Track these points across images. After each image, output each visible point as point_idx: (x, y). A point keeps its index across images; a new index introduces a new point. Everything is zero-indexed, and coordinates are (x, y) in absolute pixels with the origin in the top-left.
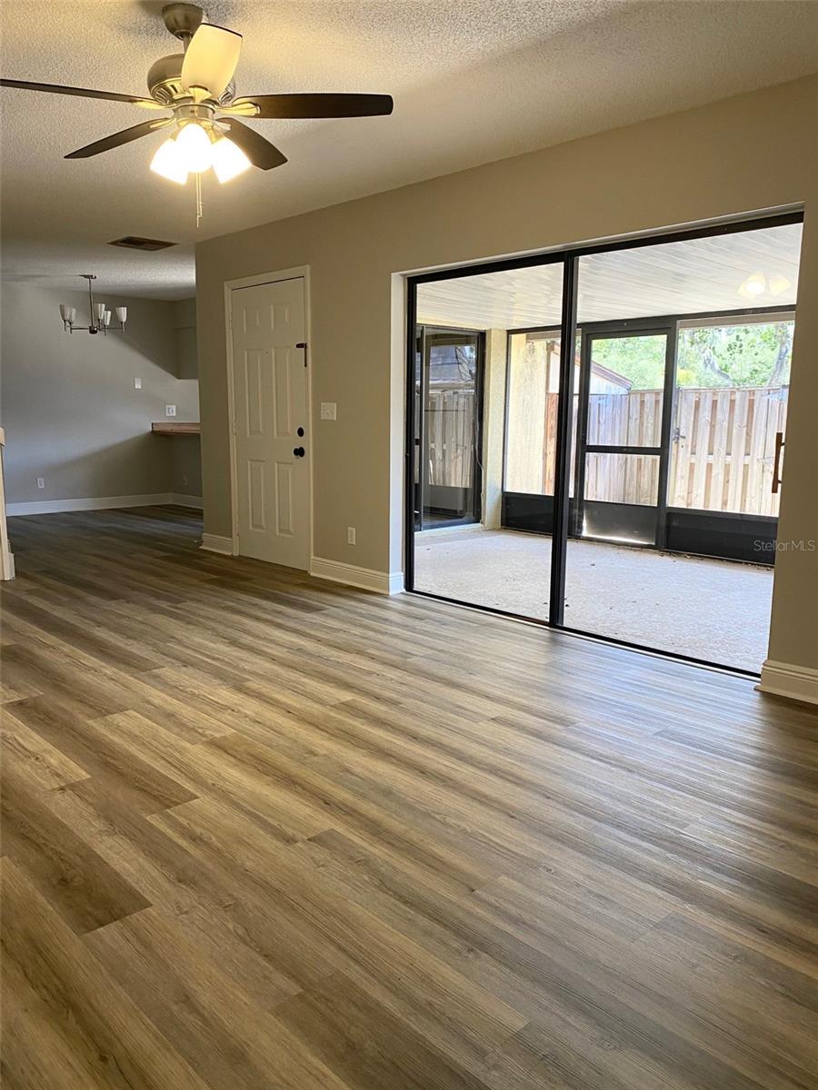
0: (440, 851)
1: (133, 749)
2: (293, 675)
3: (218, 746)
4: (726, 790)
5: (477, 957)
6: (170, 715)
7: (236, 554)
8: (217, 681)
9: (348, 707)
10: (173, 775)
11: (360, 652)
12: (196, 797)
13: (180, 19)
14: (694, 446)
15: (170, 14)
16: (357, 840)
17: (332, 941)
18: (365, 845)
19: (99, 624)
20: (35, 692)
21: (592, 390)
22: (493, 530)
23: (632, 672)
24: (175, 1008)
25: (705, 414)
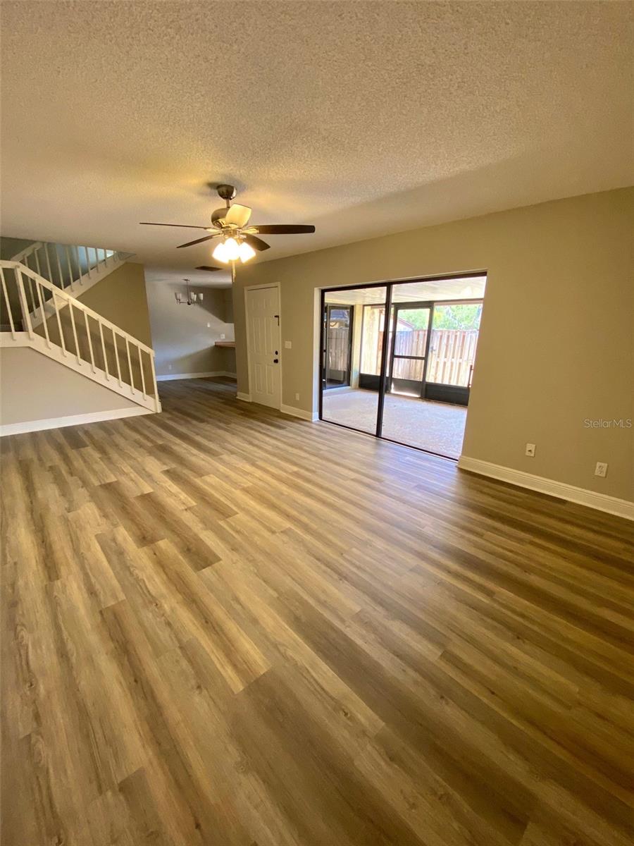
0: (330, 537)
1: (213, 492)
2: (275, 459)
3: (246, 491)
4: (440, 512)
5: (343, 582)
6: (227, 477)
7: (251, 401)
8: (244, 461)
9: (296, 474)
10: (228, 503)
11: (301, 449)
12: (237, 513)
13: (225, 191)
14: (439, 354)
15: (221, 189)
16: (299, 532)
17: (290, 576)
18: (301, 534)
19: (198, 434)
20: (174, 466)
21: (398, 330)
22: (355, 389)
23: (408, 458)
24: (232, 602)
25: (445, 341)
